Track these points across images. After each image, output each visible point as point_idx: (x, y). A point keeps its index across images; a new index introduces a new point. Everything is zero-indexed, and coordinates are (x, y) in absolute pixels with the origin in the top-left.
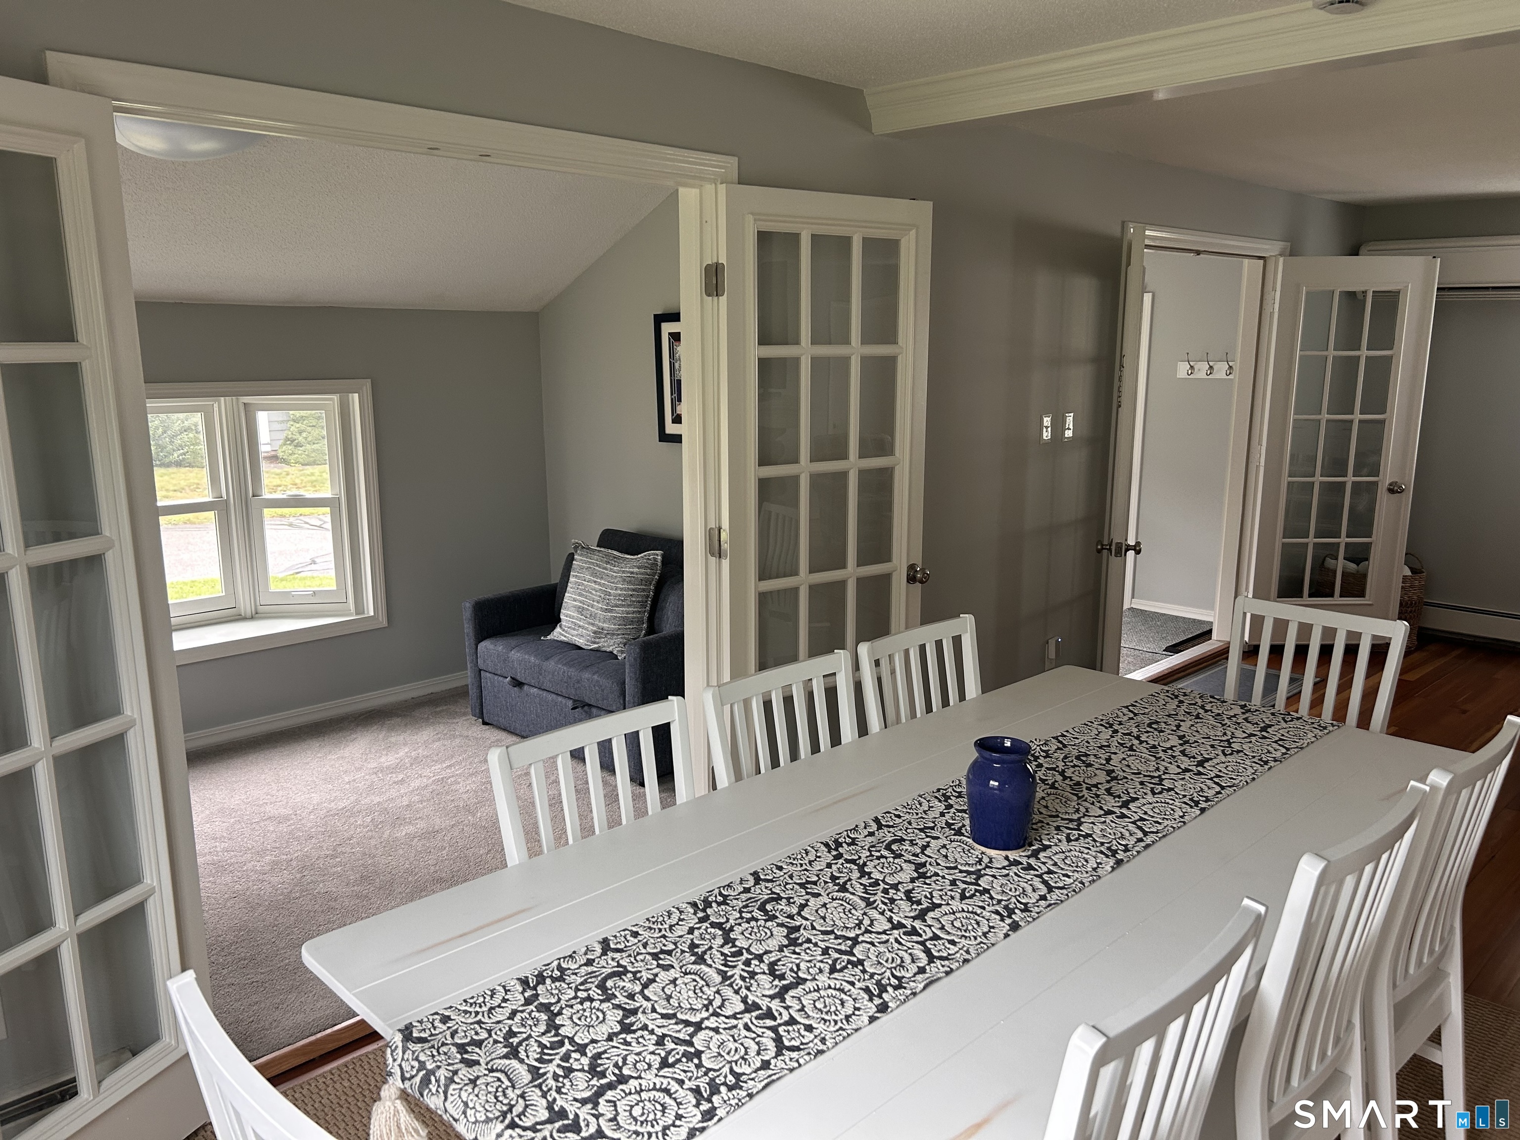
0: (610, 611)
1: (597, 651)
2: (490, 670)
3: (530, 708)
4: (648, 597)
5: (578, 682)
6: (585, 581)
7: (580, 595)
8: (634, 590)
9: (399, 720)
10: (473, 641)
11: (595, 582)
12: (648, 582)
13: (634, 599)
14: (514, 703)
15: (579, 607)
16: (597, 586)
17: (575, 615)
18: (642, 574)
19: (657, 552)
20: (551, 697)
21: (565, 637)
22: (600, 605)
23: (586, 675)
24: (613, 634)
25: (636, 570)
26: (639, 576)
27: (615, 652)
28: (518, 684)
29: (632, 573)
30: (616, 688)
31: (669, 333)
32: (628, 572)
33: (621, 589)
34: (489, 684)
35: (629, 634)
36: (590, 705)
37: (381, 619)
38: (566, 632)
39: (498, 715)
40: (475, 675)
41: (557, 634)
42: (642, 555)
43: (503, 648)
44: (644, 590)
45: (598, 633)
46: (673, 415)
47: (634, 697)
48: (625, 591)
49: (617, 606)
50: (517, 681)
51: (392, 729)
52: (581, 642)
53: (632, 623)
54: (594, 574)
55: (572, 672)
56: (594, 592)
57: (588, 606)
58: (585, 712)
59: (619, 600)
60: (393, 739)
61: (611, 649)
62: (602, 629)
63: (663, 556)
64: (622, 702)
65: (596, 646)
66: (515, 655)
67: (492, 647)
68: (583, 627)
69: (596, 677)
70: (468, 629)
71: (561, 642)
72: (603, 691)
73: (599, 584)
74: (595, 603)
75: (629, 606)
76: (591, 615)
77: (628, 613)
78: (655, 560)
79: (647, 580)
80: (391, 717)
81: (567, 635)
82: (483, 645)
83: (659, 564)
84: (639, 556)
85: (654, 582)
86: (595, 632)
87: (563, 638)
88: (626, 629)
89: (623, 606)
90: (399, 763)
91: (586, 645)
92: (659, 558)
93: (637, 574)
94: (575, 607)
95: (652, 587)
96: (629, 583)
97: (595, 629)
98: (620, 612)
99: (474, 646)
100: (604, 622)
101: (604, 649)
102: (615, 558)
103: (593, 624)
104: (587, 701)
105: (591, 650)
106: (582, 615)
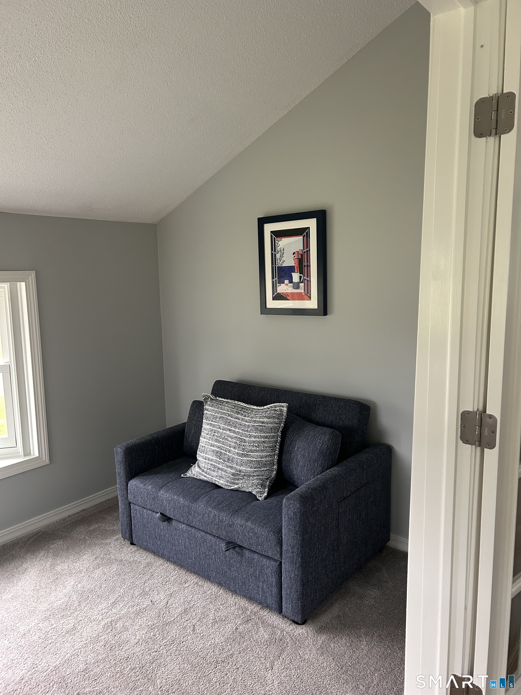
0: (246, 456)
1: (236, 490)
2: (140, 504)
3: (178, 540)
4: (276, 442)
5: (230, 526)
6: (220, 428)
7: (217, 441)
8: (266, 437)
9: (61, 542)
10: (123, 479)
11: (230, 430)
12: (275, 429)
13: (266, 445)
14: (162, 533)
15: (217, 452)
16: (232, 434)
17: (214, 458)
18: (272, 423)
19: (283, 404)
20: (199, 534)
21: (205, 476)
22: (237, 451)
23: (239, 521)
24: (250, 476)
25: (266, 420)
26: (269, 425)
27: (254, 493)
28: (166, 519)
29: (263, 422)
30: (272, 537)
31: (271, 232)
32: (259, 422)
33: (255, 437)
34: (138, 515)
35: (263, 475)
36: (240, 547)
37: (44, 459)
38: (206, 473)
39: (147, 541)
40: (125, 507)
41: (194, 472)
42: (268, 406)
43: (152, 488)
44: (273, 437)
45: (237, 475)
46: (273, 293)
47: (293, 547)
48: (258, 438)
49: (252, 452)
50: (166, 516)
51: (56, 555)
52: (221, 482)
53: (265, 465)
54: (228, 423)
55: (224, 517)
56: (230, 439)
57: (226, 451)
58: (236, 552)
59: (253, 446)
60: (59, 568)
61: (250, 490)
62: (240, 471)
63: (288, 408)
64: (278, 549)
65: (236, 486)
66: (164, 495)
67: (142, 486)
68: (222, 470)
69: (249, 524)
70: (119, 469)
71: (200, 480)
72: (258, 538)
73: (234, 432)
74: (232, 449)
75: (262, 451)
76: (229, 459)
77: (261, 458)
78: (281, 411)
79: (275, 428)
80: (55, 539)
81: (208, 476)
82: (133, 483)
83: (285, 414)
84: (265, 407)
85: (281, 430)
86: (233, 474)
87: (202, 477)
88: (261, 471)
89: (257, 451)
90: (68, 602)
91: (226, 485)
92: (285, 409)
93: (267, 424)
94: (213, 451)
95: (279, 434)
96: (261, 431)
97: (233, 471)
98: (255, 456)
99: (125, 484)
100: (241, 465)
101: (242, 489)
102: (243, 408)
103: (231, 468)
104: (238, 543)
105: (231, 490)
106: (220, 459)
